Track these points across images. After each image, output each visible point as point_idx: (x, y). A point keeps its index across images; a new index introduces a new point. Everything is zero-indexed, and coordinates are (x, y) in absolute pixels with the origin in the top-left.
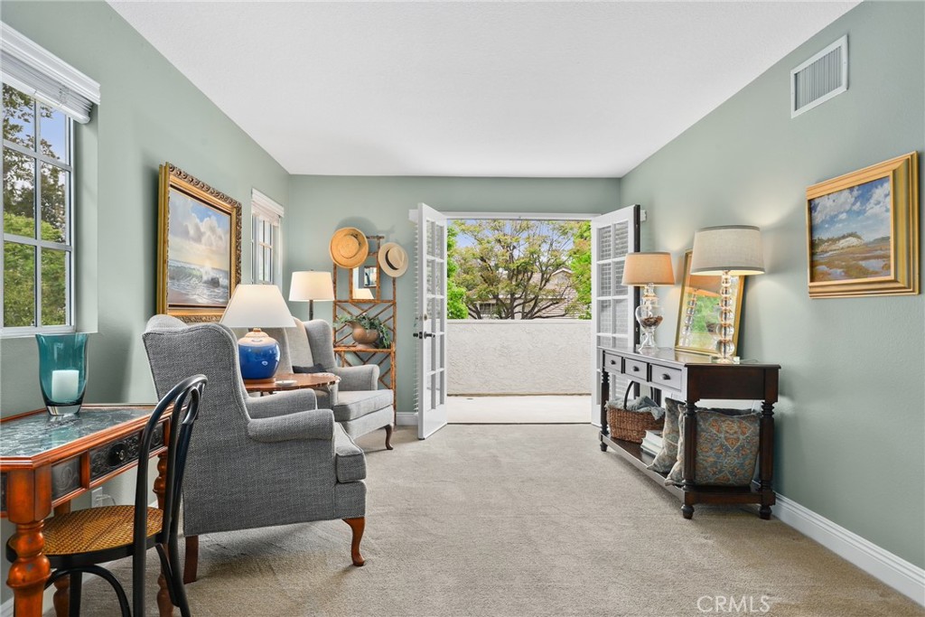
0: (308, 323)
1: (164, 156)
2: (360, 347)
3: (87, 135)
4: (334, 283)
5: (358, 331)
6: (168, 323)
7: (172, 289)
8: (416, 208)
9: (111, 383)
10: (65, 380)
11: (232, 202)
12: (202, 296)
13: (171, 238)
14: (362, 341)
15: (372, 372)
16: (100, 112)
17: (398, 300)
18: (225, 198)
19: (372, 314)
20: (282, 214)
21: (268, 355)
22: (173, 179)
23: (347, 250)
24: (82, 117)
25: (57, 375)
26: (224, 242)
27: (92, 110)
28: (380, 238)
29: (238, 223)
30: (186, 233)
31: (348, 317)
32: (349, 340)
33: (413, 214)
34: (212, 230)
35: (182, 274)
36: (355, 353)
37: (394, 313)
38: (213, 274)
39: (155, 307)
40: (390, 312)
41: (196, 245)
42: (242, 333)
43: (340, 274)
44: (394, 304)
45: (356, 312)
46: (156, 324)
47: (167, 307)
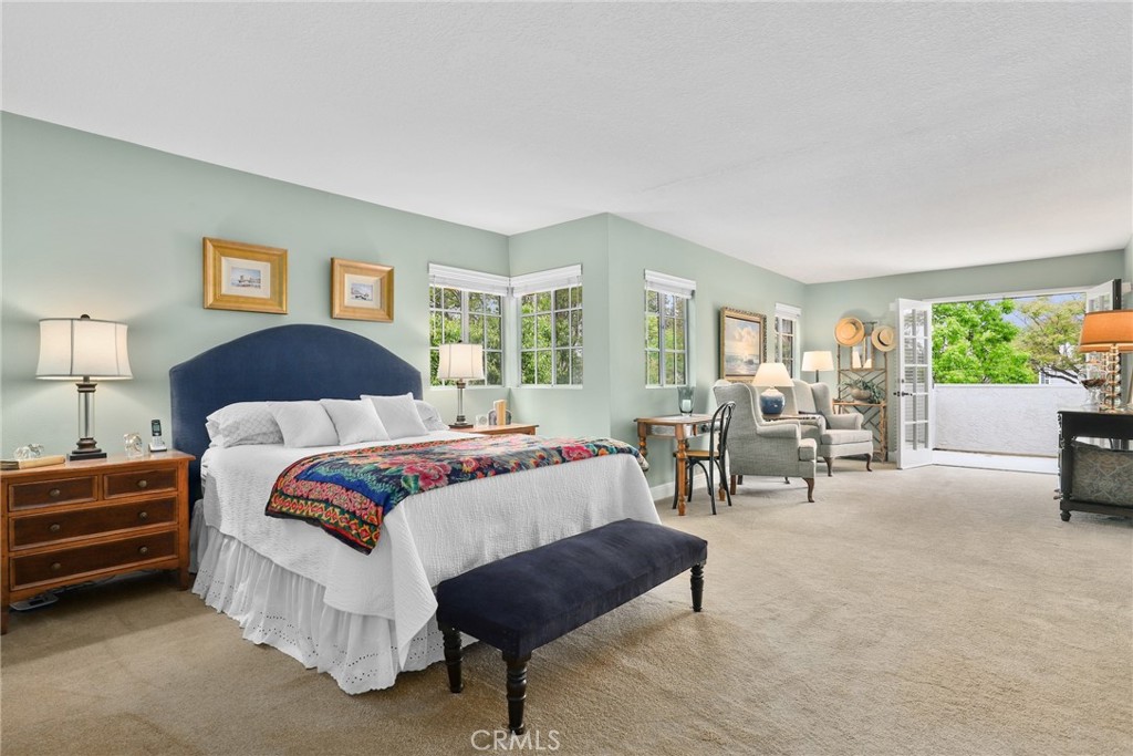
0: (815, 385)
1: (723, 302)
2: (857, 402)
3: (691, 303)
4: (839, 357)
5: (855, 391)
6: (725, 383)
7: (727, 366)
8: (893, 302)
9: (701, 407)
10: (687, 404)
11: (760, 316)
12: (743, 370)
13: (726, 342)
14: (858, 398)
15: (856, 418)
16: (696, 294)
17: (888, 369)
18: (756, 315)
19: (867, 379)
20: (799, 313)
21: (778, 402)
22: (727, 313)
23: (846, 334)
24: (690, 297)
25: (684, 401)
26: (756, 339)
27: (693, 293)
28: (873, 323)
29: (765, 327)
30: (734, 338)
31: (848, 381)
32: (850, 398)
33: (892, 307)
34: (749, 333)
35: (732, 359)
36: (854, 406)
37: (886, 377)
38: (749, 358)
39: (719, 376)
40: (882, 377)
41: (739, 343)
42: (765, 389)
43: (842, 352)
44: (886, 371)
45: (855, 377)
46: (719, 383)
47: (725, 373)
